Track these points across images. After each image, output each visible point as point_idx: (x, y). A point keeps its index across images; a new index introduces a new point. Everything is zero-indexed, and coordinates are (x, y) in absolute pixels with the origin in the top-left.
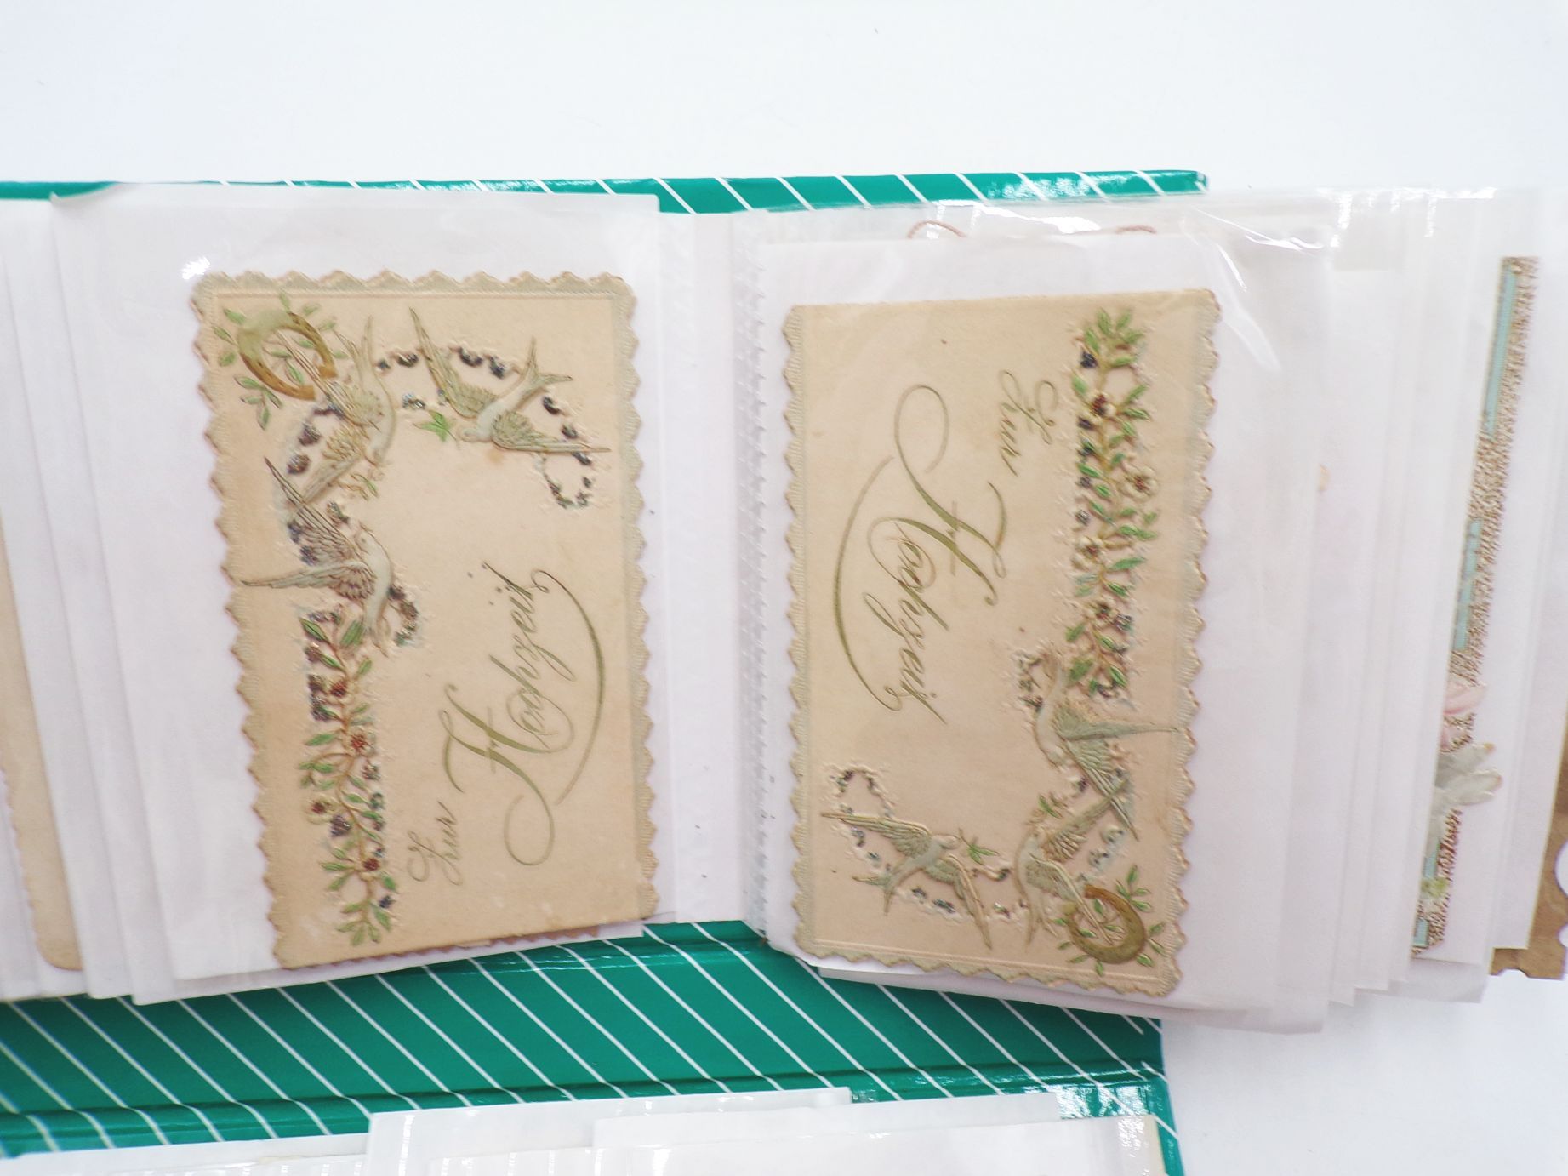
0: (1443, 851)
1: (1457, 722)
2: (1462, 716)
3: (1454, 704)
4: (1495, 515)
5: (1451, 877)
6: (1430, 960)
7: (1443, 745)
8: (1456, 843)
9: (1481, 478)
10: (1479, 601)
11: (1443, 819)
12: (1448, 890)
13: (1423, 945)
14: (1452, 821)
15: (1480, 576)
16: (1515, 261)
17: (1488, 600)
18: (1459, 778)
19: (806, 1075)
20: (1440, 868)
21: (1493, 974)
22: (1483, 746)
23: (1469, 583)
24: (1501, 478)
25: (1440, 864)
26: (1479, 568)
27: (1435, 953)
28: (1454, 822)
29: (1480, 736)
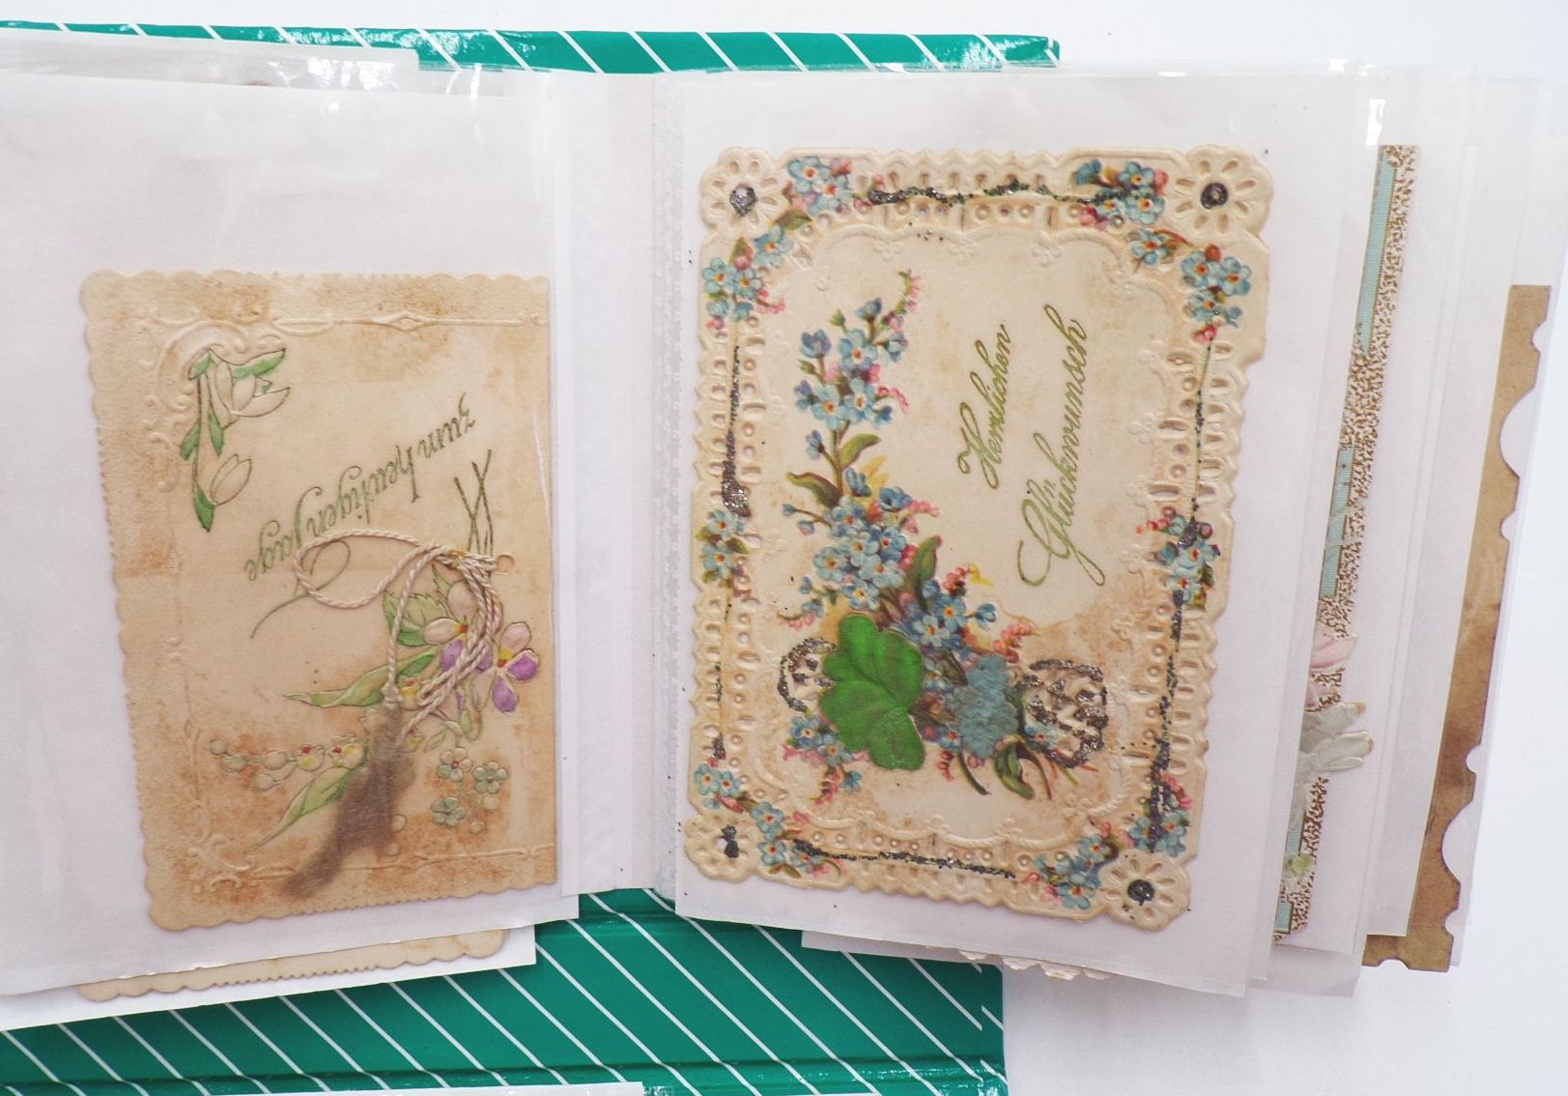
0: (1309, 824)
1: (1323, 678)
2: (1329, 671)
3: (1321, 657)
4: (1369, 443)
5: (1315, 853)
6: (1293, 947)
7: (1309, 704)
8: (1321, 815)
9: (1353, 400)
10: (1349, 541)
11: (1309, 787)
12: (1312, 868)
13: (1287, 930)
14: (1317, 789)
15: (1351, 512)
16: (1392, 150)
17: (1360, 540)
18: (1327, 741)
19: (595, 1067)
20: (1304, 844)
21: (1364, 964)
22: (1353, 706)
23: (1339, 519)
24: (1374, 400)
25: (1303, 838)
26: (1350, 503)
27: (1300, 939)
28: (1320, 792)
29: (1349, 695)
